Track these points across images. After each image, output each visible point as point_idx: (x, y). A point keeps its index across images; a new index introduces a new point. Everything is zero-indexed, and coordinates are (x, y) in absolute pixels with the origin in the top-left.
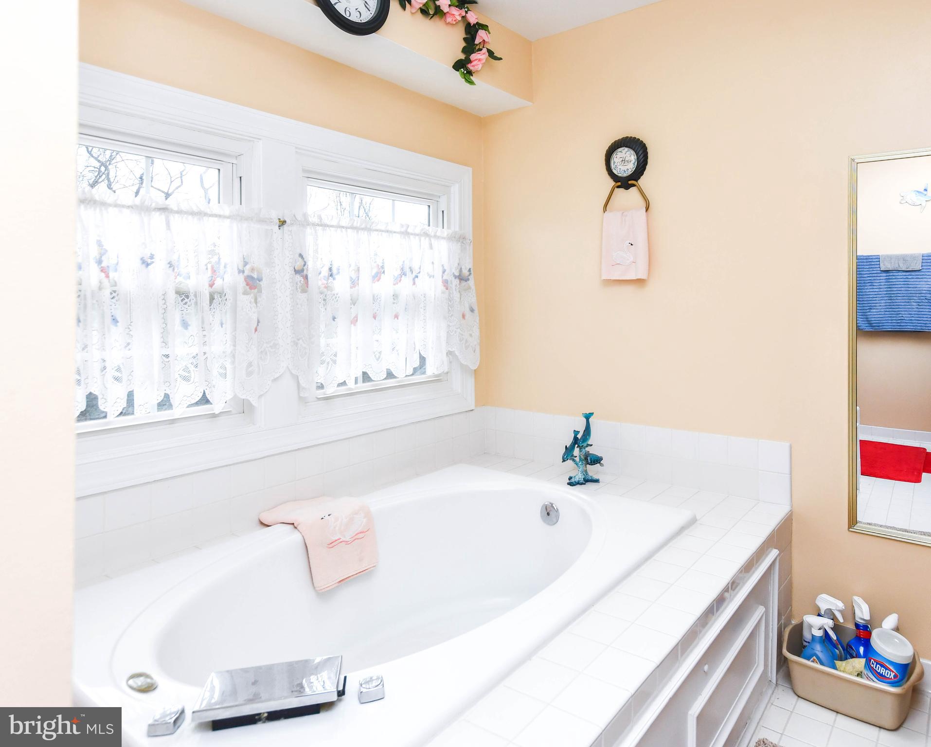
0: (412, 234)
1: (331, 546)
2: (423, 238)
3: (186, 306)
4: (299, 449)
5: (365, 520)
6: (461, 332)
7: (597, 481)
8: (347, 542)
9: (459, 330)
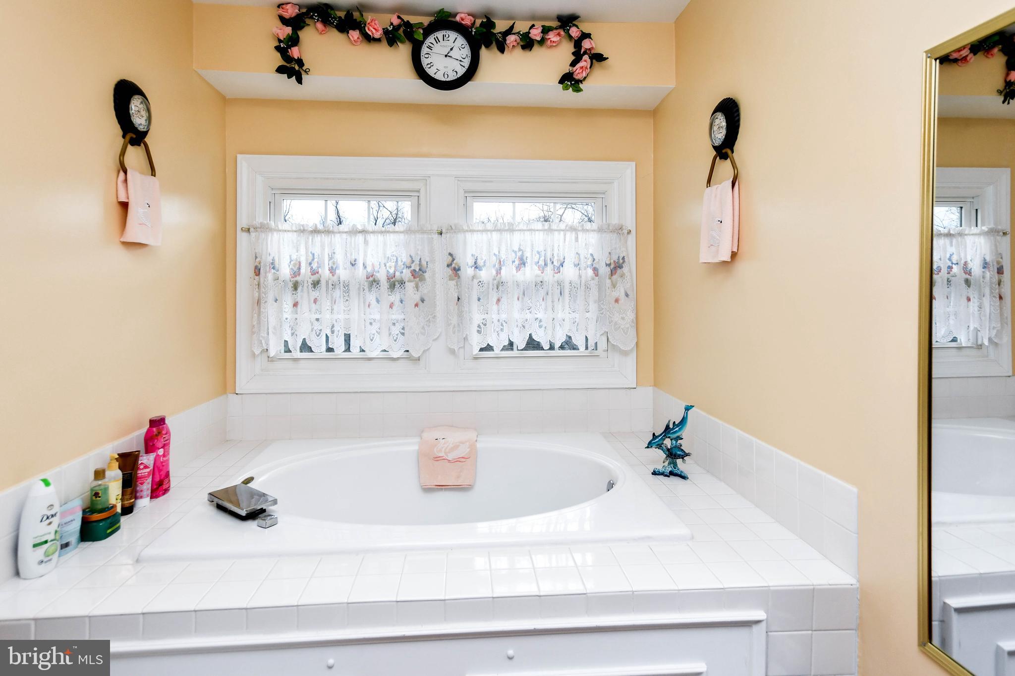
0: (556, 230)
1: (436, 459)
2: (568, 234)
3: (377, 289)
4: (454, 391)
5: (468, 450)
6: (610, 315)
7: (684, 477)
8: (449, 461)
9: (608, 313)
